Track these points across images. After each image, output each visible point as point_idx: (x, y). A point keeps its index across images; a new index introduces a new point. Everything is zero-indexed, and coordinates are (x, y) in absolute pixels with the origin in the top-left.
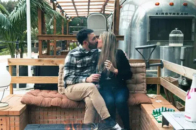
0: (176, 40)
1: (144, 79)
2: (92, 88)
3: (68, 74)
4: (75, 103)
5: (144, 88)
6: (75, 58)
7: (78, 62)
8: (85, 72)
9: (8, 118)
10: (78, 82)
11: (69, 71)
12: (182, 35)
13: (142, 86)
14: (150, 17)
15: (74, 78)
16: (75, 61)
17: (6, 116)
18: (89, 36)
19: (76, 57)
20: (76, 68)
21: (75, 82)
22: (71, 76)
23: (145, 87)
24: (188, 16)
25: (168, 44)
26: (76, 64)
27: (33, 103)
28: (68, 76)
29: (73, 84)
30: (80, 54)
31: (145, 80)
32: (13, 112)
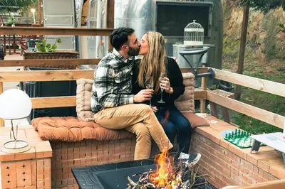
0: (193, 36)
1: (192, 94)
2: (148, 111)
3: (107, 92)
4: (114, 133)
5: (192, 106)
6: (113, 71)
7: (116, 75)
8: (124, 88)
9: (34, 162)
10: (123, 104)
11: (107, 88)
12: (202, 30)
13: (190, 104)
14: (157, 2)
15: (116, 98)
16: (114, 74)
17: (32, 159)
18: (129, 37)
19: (115, 69)
20: (115, 84)
21: (119, 103)
22: (111, 95)
23: (193, 104)
24: (205, 2)
25: (183, 41)
26: (115, 78)
27: (57, 138)
28: (107, 95)
29: (114, 106)
30: (118, 64)
31: (193, 96)
32: (43, 153)
